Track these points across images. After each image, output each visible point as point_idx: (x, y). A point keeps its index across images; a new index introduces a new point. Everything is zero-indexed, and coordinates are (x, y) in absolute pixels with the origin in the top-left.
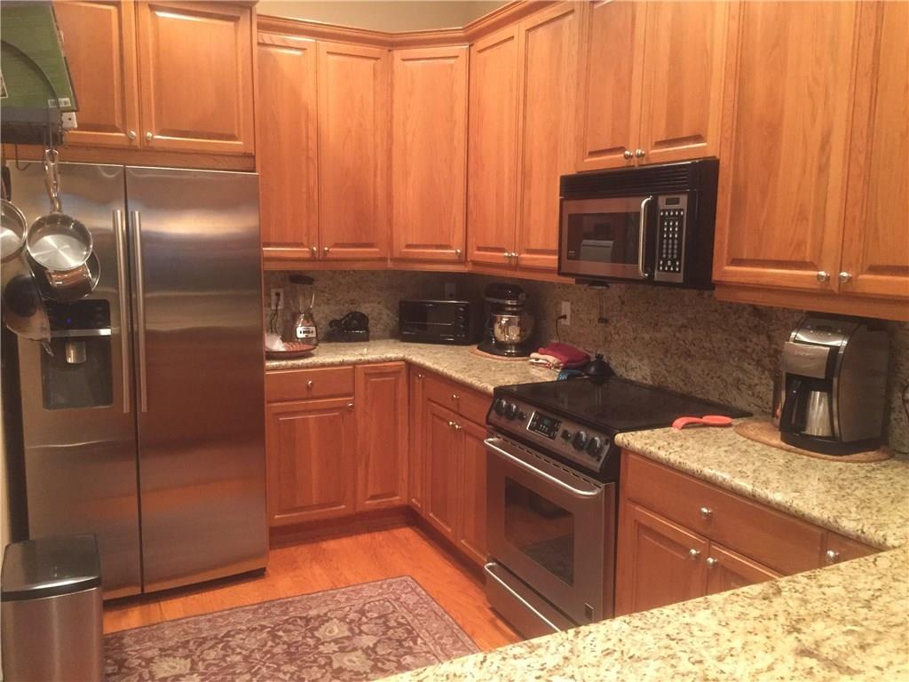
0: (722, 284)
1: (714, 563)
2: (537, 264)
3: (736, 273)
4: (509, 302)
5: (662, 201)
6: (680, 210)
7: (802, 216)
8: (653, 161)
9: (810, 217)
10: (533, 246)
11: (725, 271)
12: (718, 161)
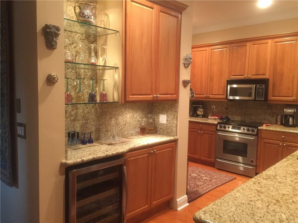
0: (270, 100)
1: (286, 145)
2: (215, 97)
3: (273, 98)
4: (200, 106)
5: (258, 86)
6: (263, 87)
7: (289, 89)
8: (252, 78)
9: (290, 89)
10: (214, 93)
11: (271, 98)
12: (269, 79)
